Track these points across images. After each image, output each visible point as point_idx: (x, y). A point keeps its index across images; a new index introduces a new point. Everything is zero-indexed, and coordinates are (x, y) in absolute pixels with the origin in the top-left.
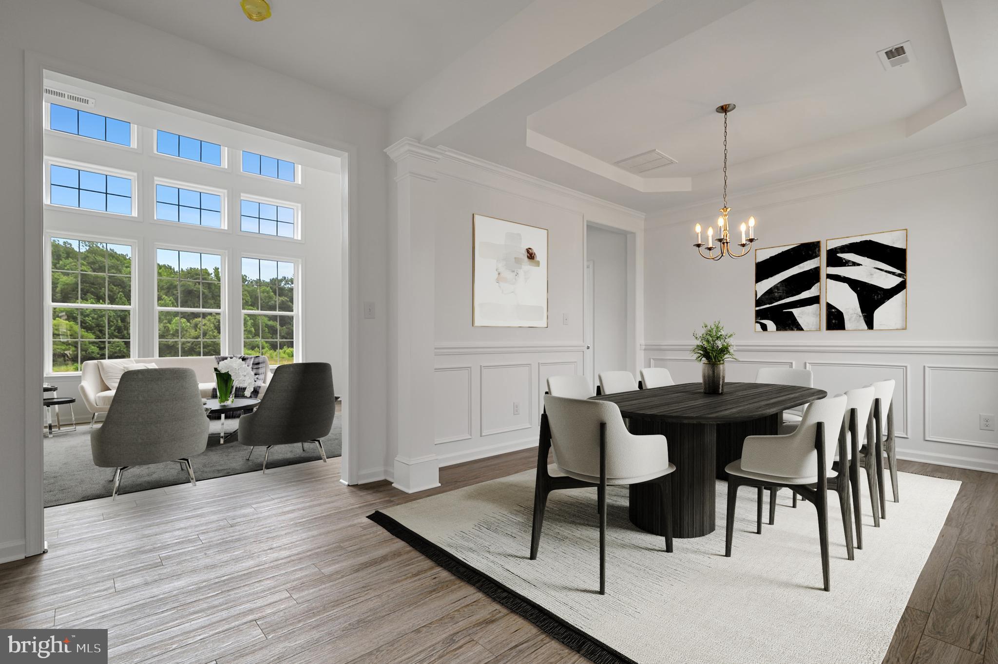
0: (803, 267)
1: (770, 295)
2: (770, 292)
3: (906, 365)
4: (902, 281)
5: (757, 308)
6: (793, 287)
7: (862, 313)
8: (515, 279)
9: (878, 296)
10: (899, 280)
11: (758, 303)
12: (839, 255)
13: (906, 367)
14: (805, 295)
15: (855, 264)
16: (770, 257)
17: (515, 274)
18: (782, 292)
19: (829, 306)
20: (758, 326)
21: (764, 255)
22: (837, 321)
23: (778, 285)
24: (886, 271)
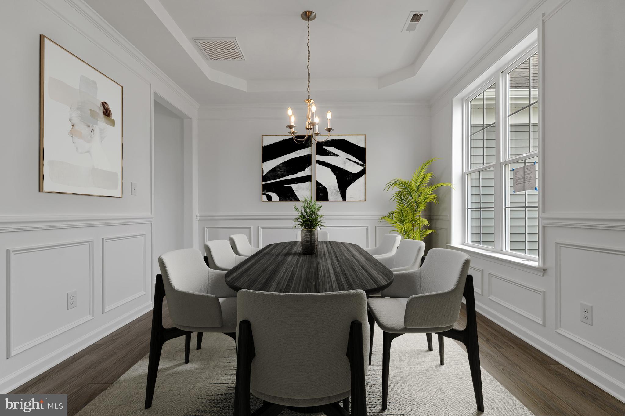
0: (299, 154)
1: (274, 173)
2: (274, 170)
3: (367, 226)
4: (363, 169)
5: (264, 183)
6: (291, 167)
7: (339, 189)
8: (91, 137)
9: (349, 178)
10: (361, 168)
11: (265, 178)
12: (325, 147)
13: (368, 227)
14: (301, 174)
15: (335, 155)
16: (274, 143)
17: (91, 130)
18: (283, 171)
19: (318, 184)
20: (264, 197)
21: (269, 141)
22: (323, 195)
23: (281, 165)
24: (354, 162)
